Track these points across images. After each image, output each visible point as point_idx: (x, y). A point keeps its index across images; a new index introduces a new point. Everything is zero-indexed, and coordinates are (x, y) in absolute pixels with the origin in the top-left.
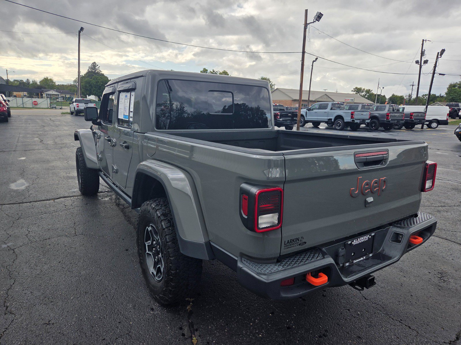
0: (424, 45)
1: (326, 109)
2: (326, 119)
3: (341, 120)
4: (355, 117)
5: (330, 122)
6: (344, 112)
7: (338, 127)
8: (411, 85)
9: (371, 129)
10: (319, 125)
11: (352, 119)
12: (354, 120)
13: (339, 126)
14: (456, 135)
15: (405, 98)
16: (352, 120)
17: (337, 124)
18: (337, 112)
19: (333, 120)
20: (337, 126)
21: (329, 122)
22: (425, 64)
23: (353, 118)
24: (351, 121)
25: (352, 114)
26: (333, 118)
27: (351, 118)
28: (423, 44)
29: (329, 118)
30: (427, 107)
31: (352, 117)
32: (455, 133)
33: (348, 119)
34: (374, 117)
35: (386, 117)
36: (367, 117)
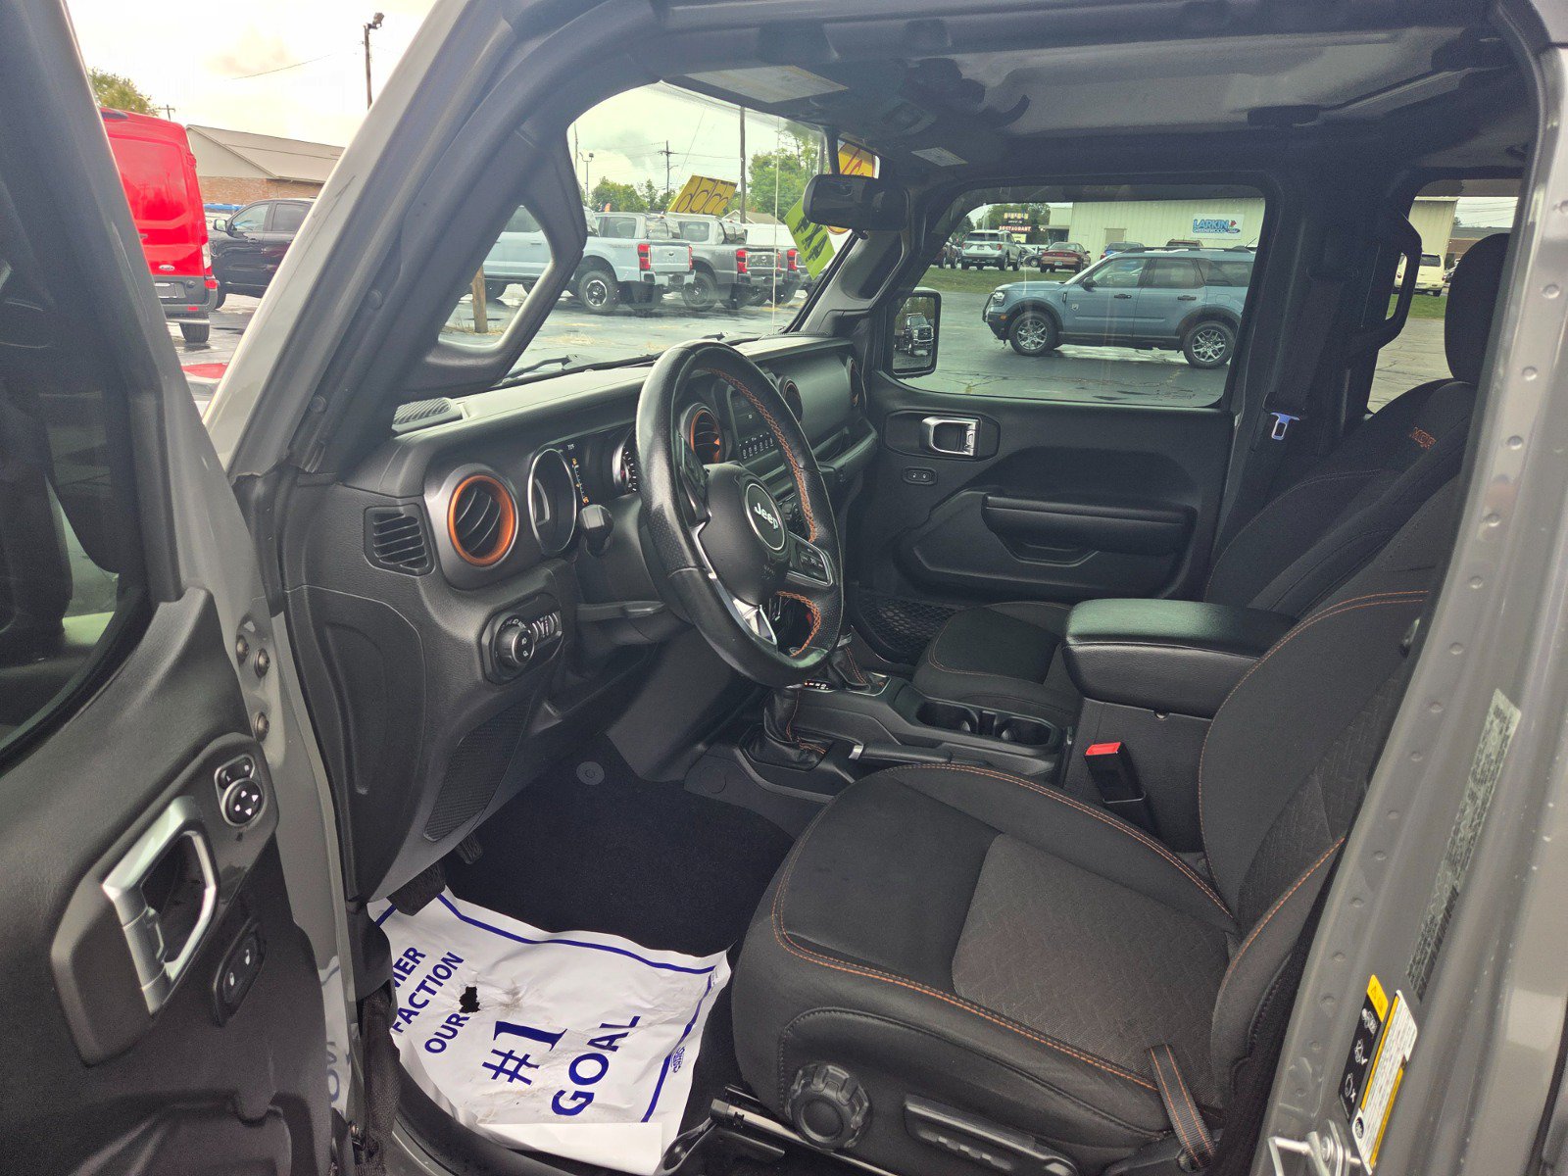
3: (604, 277)
4: (655, 265)
7: (595, 303)
8: (662, 152)
9: (690, 308)
10: (501, 293)
11: (643, 273)
12: (652, 276)
14: (990, 324)
15: (639, 193)
16: (646, 276)
17: (590, 291)
20: (591, 296)
23: (646, 270)
24: (643, 279)
25: (640, 254)
27: (641, 270)
31: (644, 266)
32: (984, 319)
33: (628, 271)
34: (698, 265)
35: (735, 266)
36: (685, 265)
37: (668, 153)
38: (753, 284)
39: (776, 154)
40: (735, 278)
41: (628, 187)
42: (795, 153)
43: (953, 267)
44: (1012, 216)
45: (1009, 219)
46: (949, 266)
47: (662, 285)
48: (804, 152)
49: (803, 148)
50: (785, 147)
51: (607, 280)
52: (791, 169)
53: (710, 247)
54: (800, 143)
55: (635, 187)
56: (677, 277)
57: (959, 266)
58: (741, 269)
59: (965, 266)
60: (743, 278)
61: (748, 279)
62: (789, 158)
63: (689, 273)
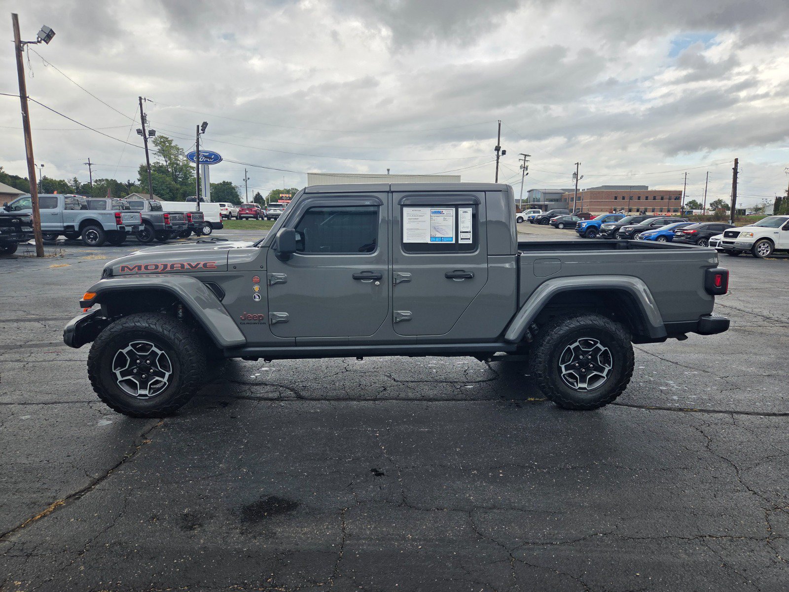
0: (143, 106)
1: (55, 206)
2: (60, 227)
3: (96, 228)
4: (125, 222)
5: (71, 231)
6: (99, 214)
7: (92, 241)
8: (86, 164)
9: (141, 242)
11: (119, 226)
12: (123, 227)
13: (95, 238)
16: (120, 227)
17: (88, 235)
18: (84, 213)
19: (77, 229)
20: (89, 238)
21: (68, 231)
22: (151, 137)
23: (120, 224)
24: (119, 229)
25: (116, 217)
26: (76, 225)
27: (117, 224)
28: (141, 104)
29: (65, 224)
30: (199, 205)
31: (118, 222)
33: (110, 225)
34: (145, 221)
35: (164, 221)
36: (138, 221)
37: (90, 164)
38: (173, 229)
39: (153, 165)
40: (164, 227)
41: (61, 181)
42: (165, 163)
43: (263, 219)
44: (284, 195)
45: (282, 197)
46: (260, 219)
47: (129, 231)
48: (170, 164)
49: (169, 162)
50: (158, 161)
51: (98, 230)
52: (163, 172)
53: (146, 212)
54: (167, 159)
55: (66, 181)
56: (135, 227)
57: (266, 219)
58: (167, 223)
59: (269, 219)
60: (169, 227)
61: (171, 227)
62: (161, 167)
63: (140, 225)
